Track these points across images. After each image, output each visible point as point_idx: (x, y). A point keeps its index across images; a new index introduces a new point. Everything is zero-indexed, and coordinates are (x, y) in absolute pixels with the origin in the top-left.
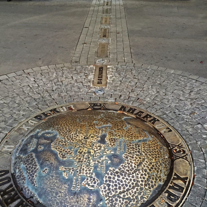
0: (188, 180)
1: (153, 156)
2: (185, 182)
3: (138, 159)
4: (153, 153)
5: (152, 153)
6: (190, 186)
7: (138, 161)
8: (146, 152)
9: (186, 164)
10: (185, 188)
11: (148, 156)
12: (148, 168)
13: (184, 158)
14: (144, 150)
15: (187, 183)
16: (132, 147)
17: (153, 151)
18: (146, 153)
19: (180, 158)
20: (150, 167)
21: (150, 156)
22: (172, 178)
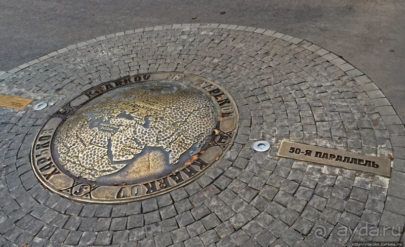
0: (45, 179)
1: (85, 156)
2: (45, 175)
3: (87, 140)
4: (90, 158)
5: (90, 156)
6: (39, 178)
7: (86, 140)
8: (93, 150)
9: (62, 187)
10: (41, 173)
11: (87, 151)
12: (75, 148)
13: (70, 190)
14: (96, 148)
15: (43, 177)
16: (104, 137)
17: (91, 158)
18: (91, 149)
19: (73, 186)
20: (75, 149)
21: (87, 153)
22: (58, 169)
